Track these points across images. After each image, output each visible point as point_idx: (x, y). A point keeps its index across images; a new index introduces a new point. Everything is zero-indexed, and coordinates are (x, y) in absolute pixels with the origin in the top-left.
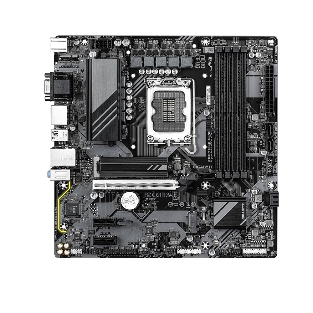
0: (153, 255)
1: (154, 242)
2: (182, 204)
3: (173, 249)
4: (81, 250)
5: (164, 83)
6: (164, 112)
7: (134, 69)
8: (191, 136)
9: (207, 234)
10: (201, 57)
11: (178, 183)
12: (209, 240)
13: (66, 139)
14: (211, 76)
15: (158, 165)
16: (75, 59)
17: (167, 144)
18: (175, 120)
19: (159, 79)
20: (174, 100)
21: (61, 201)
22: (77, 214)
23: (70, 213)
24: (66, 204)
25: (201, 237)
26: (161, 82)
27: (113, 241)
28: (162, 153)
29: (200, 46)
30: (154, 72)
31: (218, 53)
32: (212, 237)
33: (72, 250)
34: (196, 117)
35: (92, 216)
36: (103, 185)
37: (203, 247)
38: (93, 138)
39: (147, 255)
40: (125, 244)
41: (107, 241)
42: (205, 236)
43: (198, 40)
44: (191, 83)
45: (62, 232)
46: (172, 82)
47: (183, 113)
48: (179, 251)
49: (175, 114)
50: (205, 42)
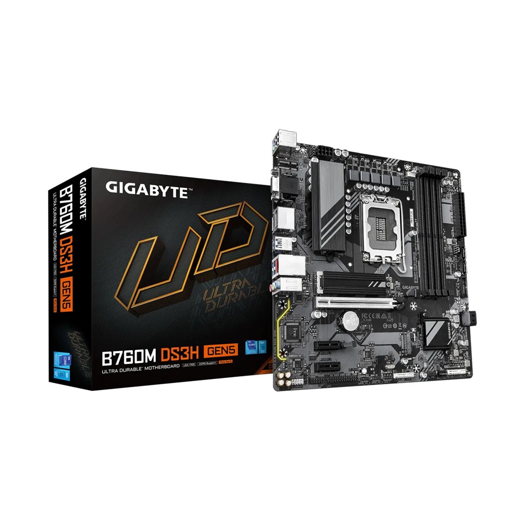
0: (371, 381)
1: (372, 367)
2: (395, 326)
3: (389, 374)
4: (303, 379)
5: (377, 201)
6: (377, 230)
7: (349, 184)
8: (400, 256)
9: (417, 356)
10: (405, 181)
11: (395, 301)
12: (419, 363)
13: (290, 248)
14: (413, 199)
15: (377, 282)
16: (294, 166)
17: (382, 262)
18: (386, 238)
19: (372, 196)
20: (385, 219)
21: (280, 323)
22: (297, 338)
23: (290, 336)
24: (285, 327)
25: (413, 359)
26: (375, 200)
27: (337, 366)
28: (376, 273)
29: (404, 170)
30: (370, 187)
31: (420, 177)
32: (422, 359)
33: (293, 380)
34: (404, 236)
35: (312, 340)
36: (327, 302)
37: (415, 370)
38: (322, 246)
39: (366, 381)
40: (345, 370)
41: (332, 366)
42: (416, 359)
43: (402, 164)
44: (399, 204)
45: (281, 359)
46: (383, 200)
47: (394, 232)
48: (396, 375)
49: (386, 233)
50: (407, 167)
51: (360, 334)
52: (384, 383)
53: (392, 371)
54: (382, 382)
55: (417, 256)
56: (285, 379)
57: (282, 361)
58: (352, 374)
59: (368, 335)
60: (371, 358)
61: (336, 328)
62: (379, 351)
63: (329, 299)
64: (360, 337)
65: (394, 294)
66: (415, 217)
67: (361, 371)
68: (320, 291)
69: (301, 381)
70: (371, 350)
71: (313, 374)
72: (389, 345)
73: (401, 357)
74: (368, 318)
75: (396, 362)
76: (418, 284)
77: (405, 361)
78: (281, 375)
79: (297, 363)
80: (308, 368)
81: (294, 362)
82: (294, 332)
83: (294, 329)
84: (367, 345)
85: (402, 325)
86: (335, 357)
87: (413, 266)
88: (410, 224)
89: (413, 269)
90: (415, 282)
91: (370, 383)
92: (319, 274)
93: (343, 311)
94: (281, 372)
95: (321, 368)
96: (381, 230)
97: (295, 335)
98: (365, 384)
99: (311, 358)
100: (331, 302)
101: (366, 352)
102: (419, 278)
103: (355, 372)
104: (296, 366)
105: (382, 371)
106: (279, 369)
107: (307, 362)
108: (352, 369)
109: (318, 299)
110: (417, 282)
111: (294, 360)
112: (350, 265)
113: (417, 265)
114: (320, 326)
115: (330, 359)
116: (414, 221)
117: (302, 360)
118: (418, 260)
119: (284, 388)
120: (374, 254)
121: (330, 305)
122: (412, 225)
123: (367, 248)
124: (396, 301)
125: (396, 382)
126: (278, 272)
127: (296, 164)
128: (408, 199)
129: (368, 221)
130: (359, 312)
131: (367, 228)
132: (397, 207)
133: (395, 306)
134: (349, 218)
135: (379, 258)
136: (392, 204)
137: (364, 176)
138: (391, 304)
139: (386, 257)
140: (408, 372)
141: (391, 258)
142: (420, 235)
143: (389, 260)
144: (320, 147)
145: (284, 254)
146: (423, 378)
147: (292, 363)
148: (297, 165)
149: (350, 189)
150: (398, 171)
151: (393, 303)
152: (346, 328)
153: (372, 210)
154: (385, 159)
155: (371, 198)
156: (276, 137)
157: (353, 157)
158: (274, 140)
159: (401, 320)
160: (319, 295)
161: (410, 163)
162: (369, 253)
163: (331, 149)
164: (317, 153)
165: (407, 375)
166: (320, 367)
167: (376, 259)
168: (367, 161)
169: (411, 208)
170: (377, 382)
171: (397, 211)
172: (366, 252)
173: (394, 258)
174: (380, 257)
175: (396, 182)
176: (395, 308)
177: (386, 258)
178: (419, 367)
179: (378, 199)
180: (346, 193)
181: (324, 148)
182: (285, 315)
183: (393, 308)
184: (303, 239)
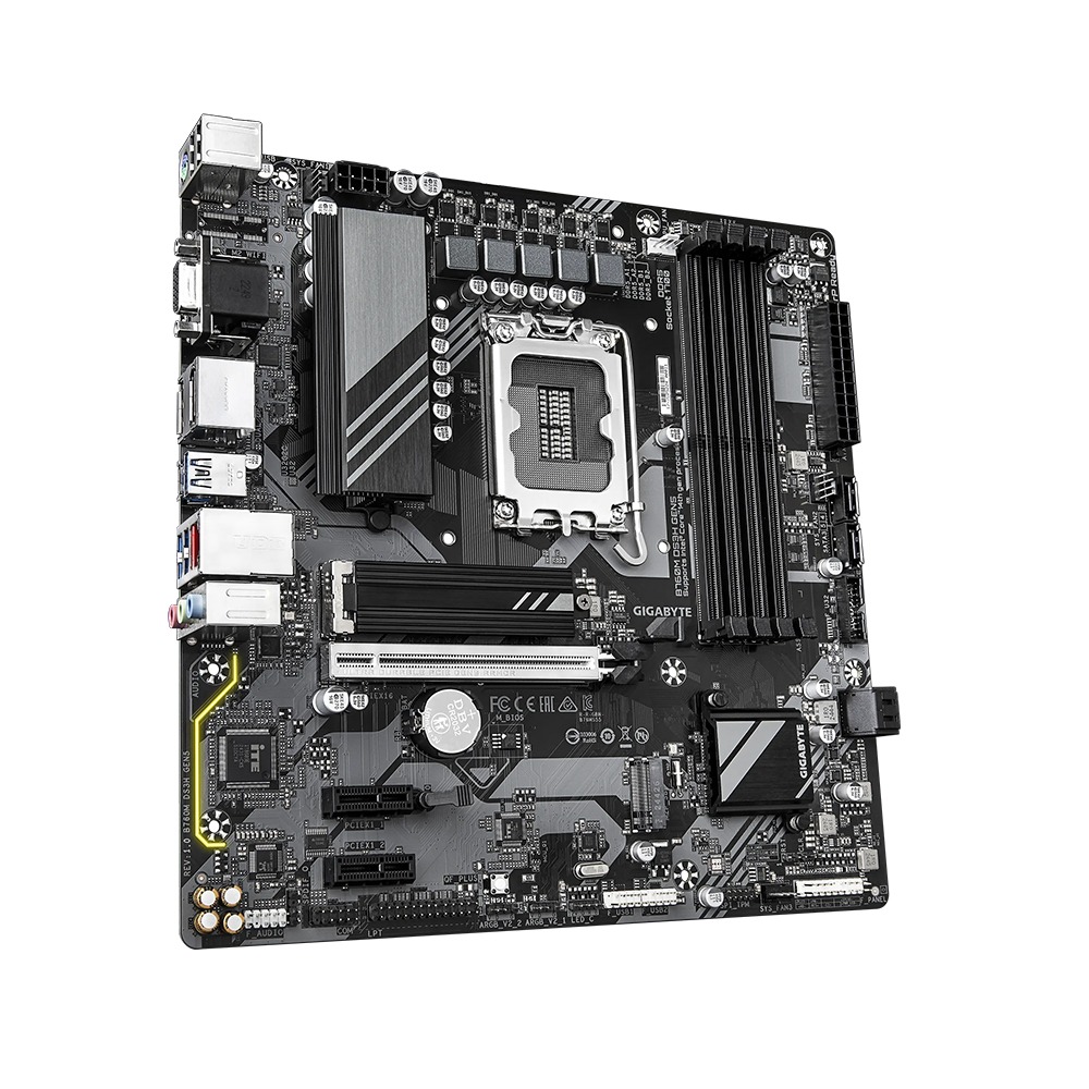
0: (525, 917)
1: (528, 871)
2: (608, 736)
3: (589, 893)
4: (283, 911)
5: (540, 333)
6: (542, 426)
7: (445, 281)
8: (625, 509)
9: (688, 836)
10: (639, 267)
11: (605, 656)
12: (696, 857)
13: (239, 488)
14: (669, 327)
15: (544, 595)
16: (255, 229)
17: (559, 530)
18: (574, 454)
19: (527, 319)
20: (571, 390)
21: (204, 726)
22: (264, 774)
23: (238, 771)
24: (223, 740)
25: (671, 846)
26: (533, 330)
27: (405, 867)
28: (540, 563)
29: (634, 234)
30: (515, 291)
31: (693, 254)
32: (704, 843)
33: (248, 912)
34: (639, 446)
35: (316, 783)
36: (368, 661)
37: (679, 880)
38: (350, 481)
39: (508, 918)
40: (432, 880)
41: (385, 868)
42: (684, 845)
43: (627, 214)
44: (620, 342)
45: (208, 845)
46: (564, 332)
47: (603, 432)
48: (611, 899)
49: (573, 436)
50: (647, 224)
51: (485, 764)
52: (569, 924)
53: (599, 885)
54: (564, 921)
55: (686, 510)
56: (221, 908)
57: (213, 850)
58: (455, 894)
59: (512, 766)
60: (524, 842)
61: (399, 744)
62: (550, 820)
63: (374, 649)
64: (482, 774)
65: (603, 633)
66: (675, 383)
67: (487, 884)
68: (342, 624)
69: (277, 917)
70: (523, 815)
71: (319, 894)
72: (584, 798)
73: (630, 839)
74: (513, 711)
75: (612, 855)
76: (690, 601)
77: (644, 853)
78: (208, 898)
79: (261, 856)
80: (300, 874)
81: (253, 854)
82: (254, 756)
83: (254, 747)
84: (510, 800)
85: (631, 734)
86: (395, 838)
87: (670, 541)
88: (657, 405)
89: (670, 552)
90: (678, 593)
91: (520, 922)
92: (341, 569)
93: (423, 690)
94: (208, 886)
95: (346, 873)
96: (555, 427)
97: (255, 766)
98: (502, 927)
99: (312, 843)
100: (380, 660)
101: (505, 822)
102: (692, 582)
103: (466, 888)
104: (258, 867)
105: (562, 884)
106: (201, 878)
107: (298, 853)
108: (455, 879)
109: (336, 649)
110: (686, 594)
111: (252, 847)
112: (448, 539)
113: (686, 536)
114: (343, 739)
115: (377, 845)
116: (674, 395)
117: (279, 846)
118: (687, 521)
119: (218, 939)
120: (531, 506)
121: (377, 671)
122: (666, 410)
123: (507, 483)
124: (611, 657)
125: (614, 922)
126: (197, 564)
127: (260, 221)
128: (651, 325)
129: (512, 399)
130: (479, 691)
131: (505, 420)
132: (611, 351)
133: (606, 671)
134: (443, 390)
135: (550, 517)
136: (593, 343)
137: (497, 255)
138: (593, 664)
139: (574, 513)
140: (657, 886)
141: (591, 515)
142: (694, 442)
143: (584, 523)
144: (342, 166)
145: (219, 506)
146: (709, 908)
147: (247, 858)
148: (265, 224)
149: (446, 296)
150: (614, 238)
151: (601, 663)
152: (435, 742)
153: (522, 363)
154: (571, 199)
155: (519, 324)
156: (192, 137)
157: (456, 195)
158: (186, 146)
159: (629, 715)
160: (340, 638)
161: (658, 210)
162: (514, 502)
163: (382, 173)
164: (331, 185)
165: (651, 897)
166: (345, 869)
167: (539, 521)
168: (505, 207)
169: (663, 355)
170: (546, 921)
171: (612, 366)
172: (503, 499)
173: (604, 516)
174: (554, 512)
175: (608, 272)
176: (607, 679)
177: (575, 518)
178: (694, 869)
179: (545, 329)
180: (433, 311)
181: (357, 168)
182: (222, 703)
183: (600, 678)
184: (285, 458)
